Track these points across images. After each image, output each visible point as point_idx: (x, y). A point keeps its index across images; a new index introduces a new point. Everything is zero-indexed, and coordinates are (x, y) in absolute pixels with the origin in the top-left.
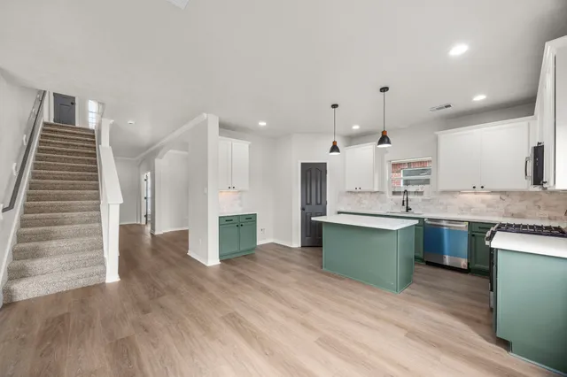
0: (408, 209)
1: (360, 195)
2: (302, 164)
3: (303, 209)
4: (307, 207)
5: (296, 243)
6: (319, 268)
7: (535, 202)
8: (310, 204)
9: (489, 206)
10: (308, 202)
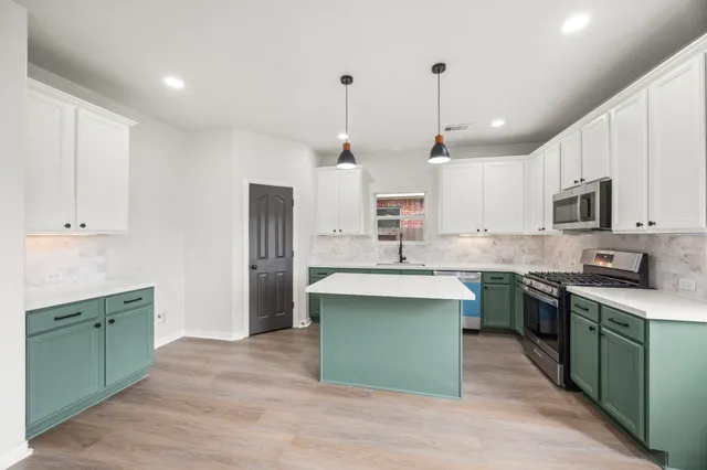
0: (402, 259)
1: (337, 241)
2: (251, 185)
3: (253, 267)
4: (261, 264)
5: (240, 331)
6: (314, 383)
7: (522, 246)
8: (266, 257)
9: (484, 251)
10: (263, 255)
